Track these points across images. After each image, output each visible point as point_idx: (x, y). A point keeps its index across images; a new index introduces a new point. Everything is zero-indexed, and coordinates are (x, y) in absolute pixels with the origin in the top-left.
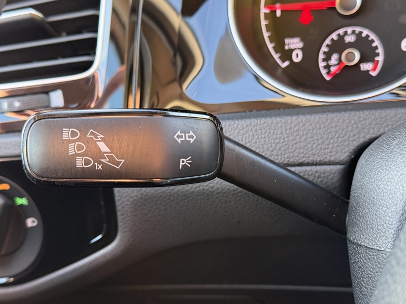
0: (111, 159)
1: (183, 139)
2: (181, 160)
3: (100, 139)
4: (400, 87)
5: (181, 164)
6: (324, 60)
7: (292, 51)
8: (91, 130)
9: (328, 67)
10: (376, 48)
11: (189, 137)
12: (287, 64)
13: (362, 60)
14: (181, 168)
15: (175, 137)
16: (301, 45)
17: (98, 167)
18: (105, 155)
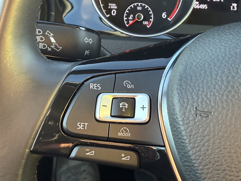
0: (56, 47)
1: (88, 42)
2: (86, 51)
3: (51, 36)
4: (166, 33)
5: (86, 53)
6: (126, 17)
7: (111, 9)
8: (48, 31)
9: (128, 20)
10: (151, 14)
11: (90, 41)
12: (109, 15)
13: (144, 20)
14: (85, 55)
15: (85, 40)
16: (116, 7)
17: (49, 49)
18: (53, 44)
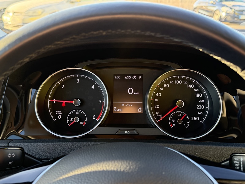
1: (11, 156)
2: (10, 162)
5: (9, 164)
7: (58, 115)
10: (85, 117)
11: (13, 155)
12: (56, 119)
13: (80, 121)
15: (8, 156)
16: (61, 113)
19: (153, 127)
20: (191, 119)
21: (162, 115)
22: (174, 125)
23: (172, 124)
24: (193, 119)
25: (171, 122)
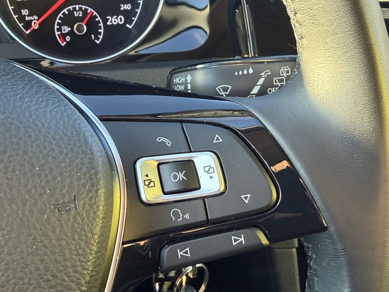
19: (8, 42)
20: (105, 21)
21: (36, 17)
22: (68, 38)
23: (63, 36)
24: (111, 22)
25: (61, 31)
